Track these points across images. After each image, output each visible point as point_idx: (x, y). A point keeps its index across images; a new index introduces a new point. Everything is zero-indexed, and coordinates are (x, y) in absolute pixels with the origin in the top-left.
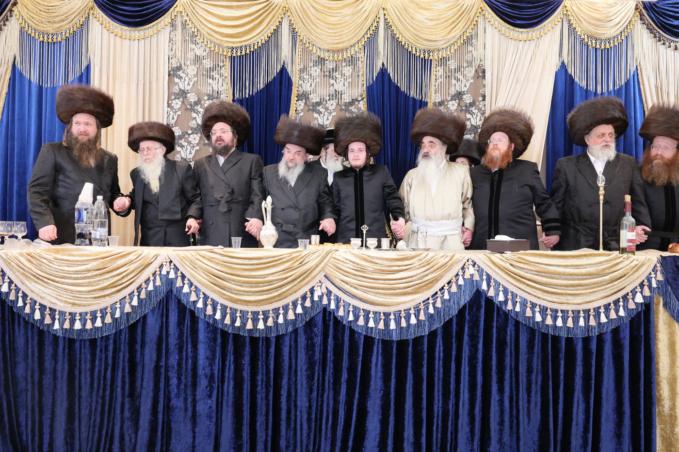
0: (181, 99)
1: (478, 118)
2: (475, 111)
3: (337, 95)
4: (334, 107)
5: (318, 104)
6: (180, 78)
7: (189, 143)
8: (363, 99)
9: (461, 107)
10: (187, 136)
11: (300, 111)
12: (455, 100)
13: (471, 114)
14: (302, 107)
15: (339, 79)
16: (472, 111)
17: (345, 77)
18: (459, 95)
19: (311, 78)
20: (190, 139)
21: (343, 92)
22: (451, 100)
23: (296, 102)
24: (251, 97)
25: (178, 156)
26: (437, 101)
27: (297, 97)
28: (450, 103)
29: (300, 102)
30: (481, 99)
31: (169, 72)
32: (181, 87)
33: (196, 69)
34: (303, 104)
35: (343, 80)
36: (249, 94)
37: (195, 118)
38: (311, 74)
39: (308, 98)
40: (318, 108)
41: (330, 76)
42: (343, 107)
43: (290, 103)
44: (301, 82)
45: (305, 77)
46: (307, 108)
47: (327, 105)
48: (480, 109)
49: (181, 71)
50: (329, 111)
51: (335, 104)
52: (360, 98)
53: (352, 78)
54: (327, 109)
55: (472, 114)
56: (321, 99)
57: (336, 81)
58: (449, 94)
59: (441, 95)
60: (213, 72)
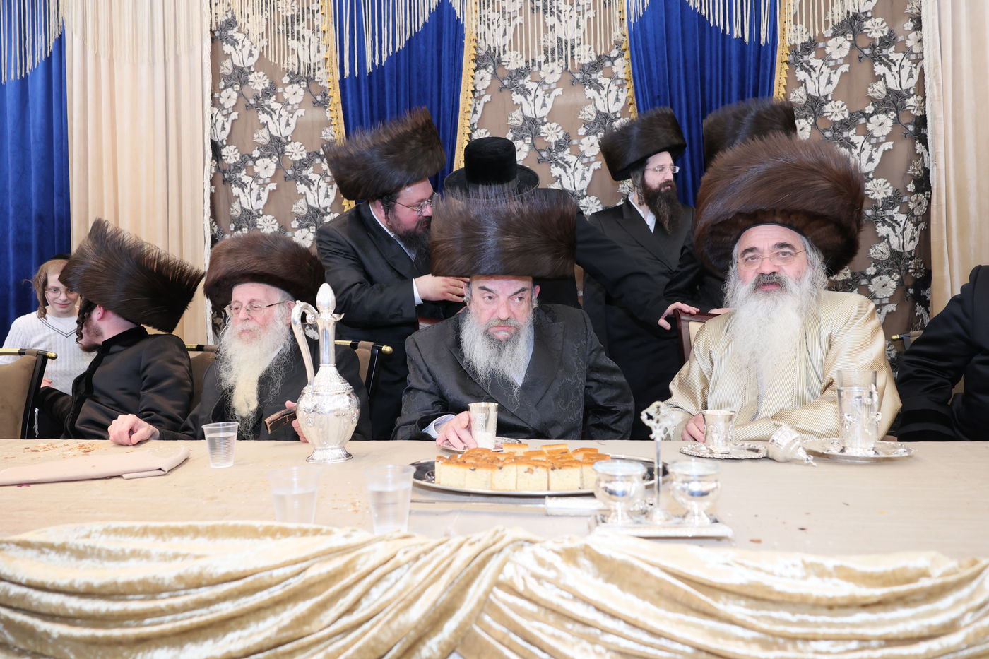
0: (237, 87)
1: (905, 73)
2: (897, 57)
3: (562, 48)
4: (557, 77)
5: (521, 73)
6: (234, 43)
7: (256, 177)
8: (621, 54)
9: (861, 50)
10: (250, 163)
11: (483, 93)
12: (844, 34)
13: (886, 64)
14: (488, 83)
15: (568, 14)
16: (887, 57)
17: (580, 9)
18: (853, 23)
19: (504, 16)
20: (256, 169)
21: (577, 42)
22: (835, 35)
23: (473, 73)
24: (379, 70)
25: (236, 206)
26: (799, 42)
27: (475, 61)
28: (830, 43)
29: (483, 72)
30: (909, 25)
31: (212, 32)
32: (237, 63)
33: (265, 22)
34: (488, 77)
35: (575, 14)
36: (373, 64)
37: (265, 125)
38: (504, 9)
39: (499, 62)
40: (521, 82)
41: (545, 8)
42: (578, 76)
43: (460, 76)
44: (483, 28)
45: (492, 16)
46: (497, 84)
47: (542, 75)
48: (907, 52)
49: (236, 29)
50: (546, 87)
51: (559, 70)
52: (614, 53)
53: (595, 8)
54: (541, 82)
55: (889, 63)
56: (527, 62)
57: (559, 18)
58: (827, 22)
59: (808, 27)
60: (298, 24)
